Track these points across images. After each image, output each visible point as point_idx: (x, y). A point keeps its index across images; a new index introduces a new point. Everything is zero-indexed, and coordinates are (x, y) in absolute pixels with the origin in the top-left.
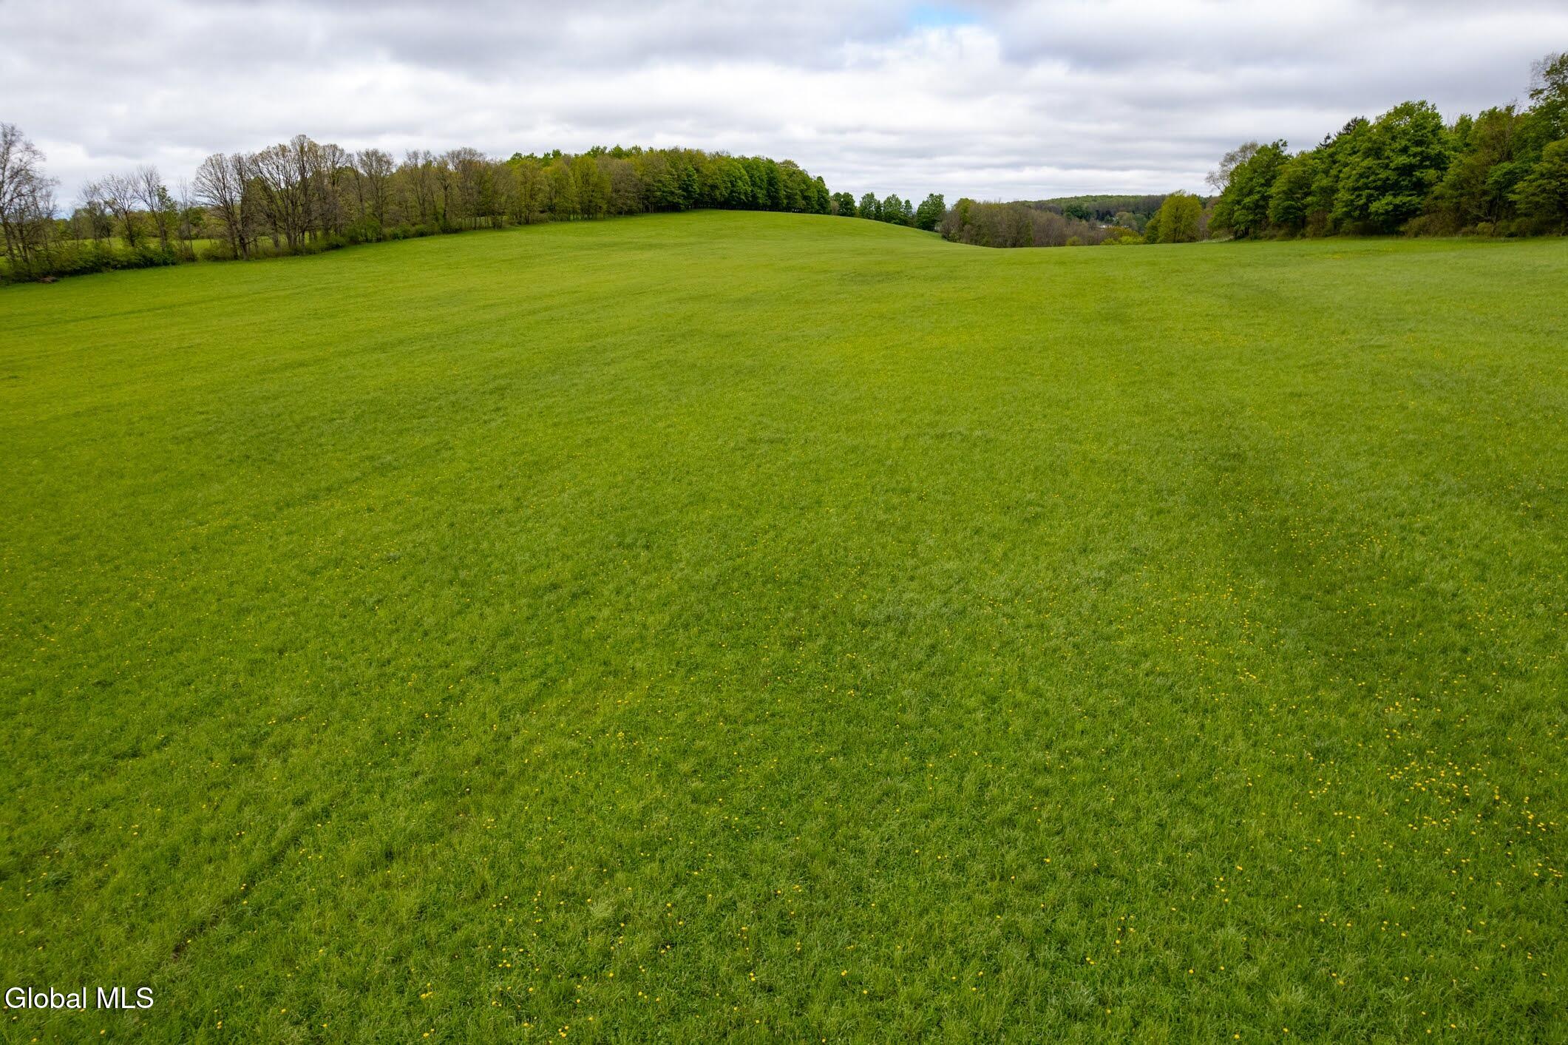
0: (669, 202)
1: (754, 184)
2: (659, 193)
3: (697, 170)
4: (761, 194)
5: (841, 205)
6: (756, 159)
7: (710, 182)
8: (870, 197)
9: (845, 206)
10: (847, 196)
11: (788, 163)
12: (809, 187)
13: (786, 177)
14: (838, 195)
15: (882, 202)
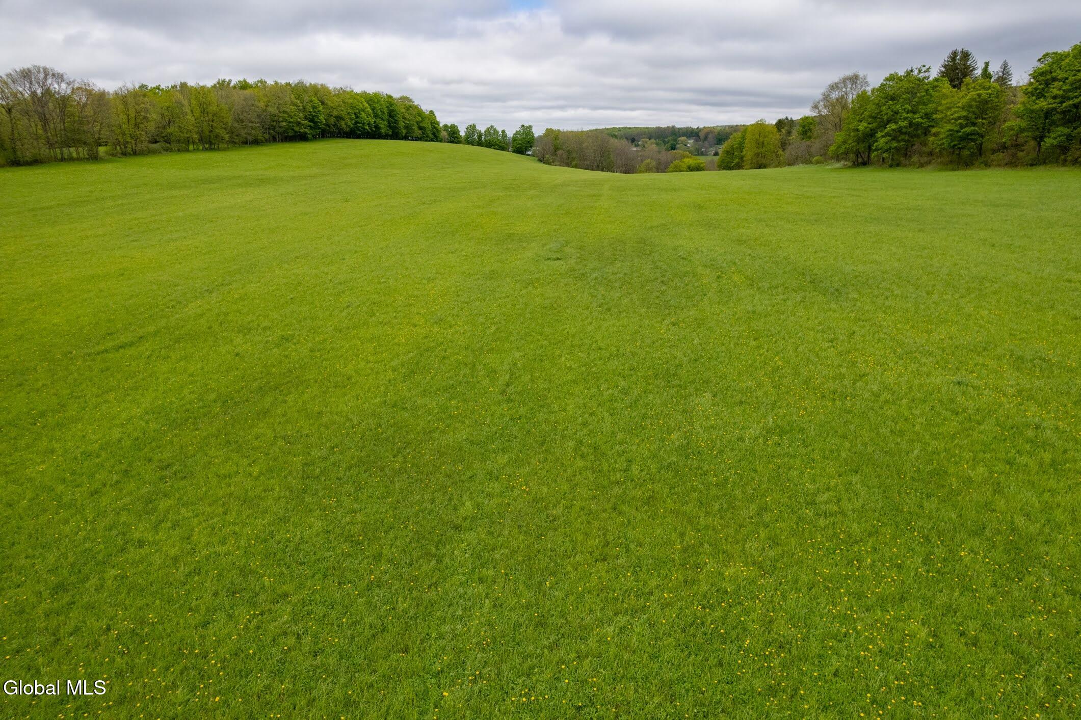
0: (295, 132)
1: (376, 116)
2: (284, 124)
3: (323, 103)
4: (383, 125)
5: (449, 134)
6: (376, 95)
7: (335, 113)
8: (472, 128)
9: (453, 136)
10: (453, 126)
11: (404, 98)
12: (423, 119)
13: (403, 110)
14: (446, 126)
15: (483, 131)
